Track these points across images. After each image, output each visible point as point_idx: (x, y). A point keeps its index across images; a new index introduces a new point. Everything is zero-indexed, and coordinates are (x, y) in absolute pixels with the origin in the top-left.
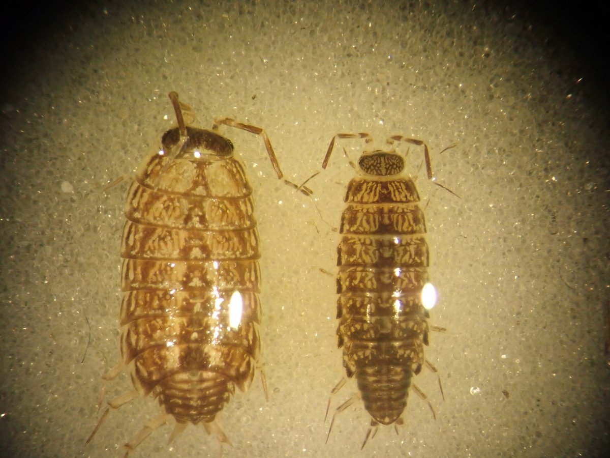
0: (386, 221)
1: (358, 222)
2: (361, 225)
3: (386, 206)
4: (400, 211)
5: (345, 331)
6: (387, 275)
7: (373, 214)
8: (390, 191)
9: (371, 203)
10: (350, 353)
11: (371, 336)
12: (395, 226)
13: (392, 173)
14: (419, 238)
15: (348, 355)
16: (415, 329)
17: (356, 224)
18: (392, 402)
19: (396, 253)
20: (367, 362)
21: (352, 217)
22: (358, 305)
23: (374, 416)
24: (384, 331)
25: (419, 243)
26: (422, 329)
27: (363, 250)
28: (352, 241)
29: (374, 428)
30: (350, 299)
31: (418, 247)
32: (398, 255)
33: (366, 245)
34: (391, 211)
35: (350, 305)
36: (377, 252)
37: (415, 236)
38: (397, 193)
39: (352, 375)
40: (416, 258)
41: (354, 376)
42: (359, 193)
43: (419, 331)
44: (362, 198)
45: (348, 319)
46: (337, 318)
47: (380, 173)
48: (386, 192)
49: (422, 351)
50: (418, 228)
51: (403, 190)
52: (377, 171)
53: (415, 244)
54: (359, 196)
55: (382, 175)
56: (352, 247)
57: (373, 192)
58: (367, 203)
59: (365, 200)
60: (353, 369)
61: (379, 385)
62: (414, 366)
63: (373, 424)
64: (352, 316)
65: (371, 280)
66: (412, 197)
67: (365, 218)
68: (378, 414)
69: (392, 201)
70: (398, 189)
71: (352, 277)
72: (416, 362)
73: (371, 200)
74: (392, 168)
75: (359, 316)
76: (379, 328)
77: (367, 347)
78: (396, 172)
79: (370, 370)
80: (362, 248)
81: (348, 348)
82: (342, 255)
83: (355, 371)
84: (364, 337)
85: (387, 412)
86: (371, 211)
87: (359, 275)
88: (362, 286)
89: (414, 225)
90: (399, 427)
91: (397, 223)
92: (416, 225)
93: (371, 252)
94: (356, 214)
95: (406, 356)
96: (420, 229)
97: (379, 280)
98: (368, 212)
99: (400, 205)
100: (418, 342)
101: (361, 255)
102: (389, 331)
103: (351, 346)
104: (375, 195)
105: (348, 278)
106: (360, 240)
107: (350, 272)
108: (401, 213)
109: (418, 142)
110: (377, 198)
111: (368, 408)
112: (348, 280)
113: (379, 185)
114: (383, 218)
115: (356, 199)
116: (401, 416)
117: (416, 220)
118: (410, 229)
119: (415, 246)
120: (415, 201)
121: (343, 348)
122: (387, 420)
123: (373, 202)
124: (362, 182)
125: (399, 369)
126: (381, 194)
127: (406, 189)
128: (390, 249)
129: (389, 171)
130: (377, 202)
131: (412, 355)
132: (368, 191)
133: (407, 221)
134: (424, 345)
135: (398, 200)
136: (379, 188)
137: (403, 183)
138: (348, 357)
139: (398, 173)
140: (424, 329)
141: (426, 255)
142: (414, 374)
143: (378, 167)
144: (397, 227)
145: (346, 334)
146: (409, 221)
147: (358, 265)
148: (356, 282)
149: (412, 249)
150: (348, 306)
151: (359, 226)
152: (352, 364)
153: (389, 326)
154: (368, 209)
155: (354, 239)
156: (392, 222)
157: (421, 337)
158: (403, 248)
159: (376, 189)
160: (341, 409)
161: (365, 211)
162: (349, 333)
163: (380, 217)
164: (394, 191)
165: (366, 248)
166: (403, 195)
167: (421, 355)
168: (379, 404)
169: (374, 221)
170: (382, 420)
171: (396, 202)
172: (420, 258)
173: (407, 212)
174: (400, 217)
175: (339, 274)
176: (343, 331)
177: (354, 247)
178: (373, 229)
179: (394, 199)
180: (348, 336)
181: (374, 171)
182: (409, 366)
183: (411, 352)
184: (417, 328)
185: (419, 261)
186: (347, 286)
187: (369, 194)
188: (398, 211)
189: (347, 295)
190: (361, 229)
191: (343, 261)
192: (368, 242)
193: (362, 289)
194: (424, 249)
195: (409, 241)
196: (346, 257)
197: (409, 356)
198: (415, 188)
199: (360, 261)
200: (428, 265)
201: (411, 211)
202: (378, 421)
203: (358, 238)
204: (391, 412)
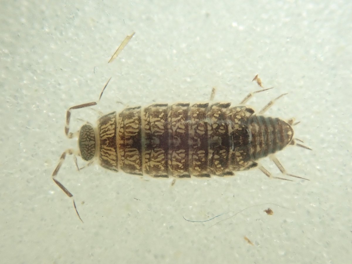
0: (130, 142)
1: (132, 163)
2: (134, 161)
3: (119, 141)
4: (122, 130)
5: (220, 171)
6: (174, 141)
7: (125, 152)
8: (107, 138)
9: (117, 153)
10: (238, 167)
11: (224, 152)
12: (134, 135)
13: (93, 135)
14: (145, 113)
15: (240, 168)
16: (218, 116)
17: (134, 165)
18: (276, 130)
19: (156, 134)
20: (245, 154)
21: (128, 168)
22: (199, 163)
23: (287, 143)
24: (220, 142)
25: (149, 113)
26: (217, 109)
27: (154, 160)
28: (148, 168)
29: (296, 142)
30: (194, 169)
31: (152, 115)
32: (157, 132)
33: (150, 158)
34: (123, 138)
35: (200, 169)
36: (155, 149)
37: (143, 118)
38: (108, 132)
39: (255, 163)
40: (160, 116)
41: (256, 162)
42: (109, 162)
43: (219, 112)
44: (113, 160)
45: (211, 170)
46: (211, 177)
47: (93, 145)
48: (108, 142)
49: (235, 108)
50: (137, 114)
51: (107, 127)
52: (92, 148)
53: (149, 117)
54: (112, 162)
55: (95, 144)
56: (153, 168)
57: (108, 151)
58: (117, 157)
59: (115, 158)
60: (250, 163)
61: (264, 142)
62: (248, 114)
63: (293, 143)
64: (208, 167)
65: (178, 154)
66: (112, 120)
67: (128, 158)
68: (286, 141)
69: (115, 136)
70: (105, 132)
71: (177, 168)
72: (244, 113)
73: (115, 153)
74: (90, 136)
75: (208, 162)
76: (218, 146)
77: (233, 155)
78: (93, 132)
79: (252, 150)
80: (153, 161)
81: (234, 168)
82: (159, 175)
83: (252, 161)
84: (225, 157)
85: (284, 134)
86: (123, 153)
87: (175, 163)
88: (183, 161)
89: (134, 118)
90: (294, 122)
91: (132, 133)
92: (134, 116)
93: (156, 155)
94: (126, 165)
95: (239, 123)
96: (138, 112)
97: (179, 148)
98: (124, 156)
99: (118, 130)
100: (228, 112)
101: (159, 162)
102: (220, 138)
103: (232, 166)
104: (110, 150)
105: (178, 171)
106: (146, 162)
107: (173, 169)
108: (124, 130)
109: (69, 115)
110: (112, 149)
111: (281, 148)
112: (179, 171)
113: (103, 146)
114: (128, 145)
115: (115, 164)
116: (286, 122)
117: (130, 116)
118: (137, 122)
119: (151, 117)
120: (115, 117)
121: (234, 172)
122: (290, 133)
123: (116, 151)
124: (102, 159)
125: (250, 127)
126: (109, 145)
127: (106, 124)
128: (153, 139)
129: (92, 139)
130: (115, 148)
131: (239, 117)
132: (107, 155)
133: (130, 125)
134: (230, 107)
135: (113, 131)
136: (105, 147)
137: (101, 126)
138: (241, 167)
139: (93, 131)
140: (217, 108)
141: (158, 107)
142: (254, 114)
143: (89, 147)
144: (135, 133)
145: (223, 170)
146: (130, 123)
147: (166, 163)
148: (181, 165)
149: (152, 120)
150: (200, 170)
151: (135, 163)
152: (247, 164)
153: (216, 138)
154: (122, 156)
155: (146, 166)
156: (131, 137)
157: (224, 110)
158: (152, 128)
159: (106, 149)
160: (282, 169)
161: (123, 158)
162: (222, 168)
163: (127, 147)
164: (107, 134)
165: (152, 158)
166: (110, 127)
167: (238, 109)
168: (278, 141)
169: (131, 151)
170: (290, 137)
171: (115, 133)
172: (161, 113)
173: (124, 124)
174: (127, 130)
175: (175, 177)
176: (220, 172)
177: (152, 166)
178: (137, 152)
179: (113, 135)
180: (224, 169)
181: (92, 150)
182: (248, 118)
183: (236, 118)
184: (217, 114)
185: (163, 114)
186: (184, 171)
187: (110, 155)
188: (123, 131)
189: (192, 171)
190: (138, 161)
191: (165, 174)
192: (148, 156)
193: (186, 161)
194: (154, 109)
195: (147, 123)
196: (160, 172)
197: (239, 120)
198: (106, 116)
199: (163, 162)
200: (166, 105)
201: (123, 120)
202: (291, 140)
203: (145, 163)
204: (284, 131)
